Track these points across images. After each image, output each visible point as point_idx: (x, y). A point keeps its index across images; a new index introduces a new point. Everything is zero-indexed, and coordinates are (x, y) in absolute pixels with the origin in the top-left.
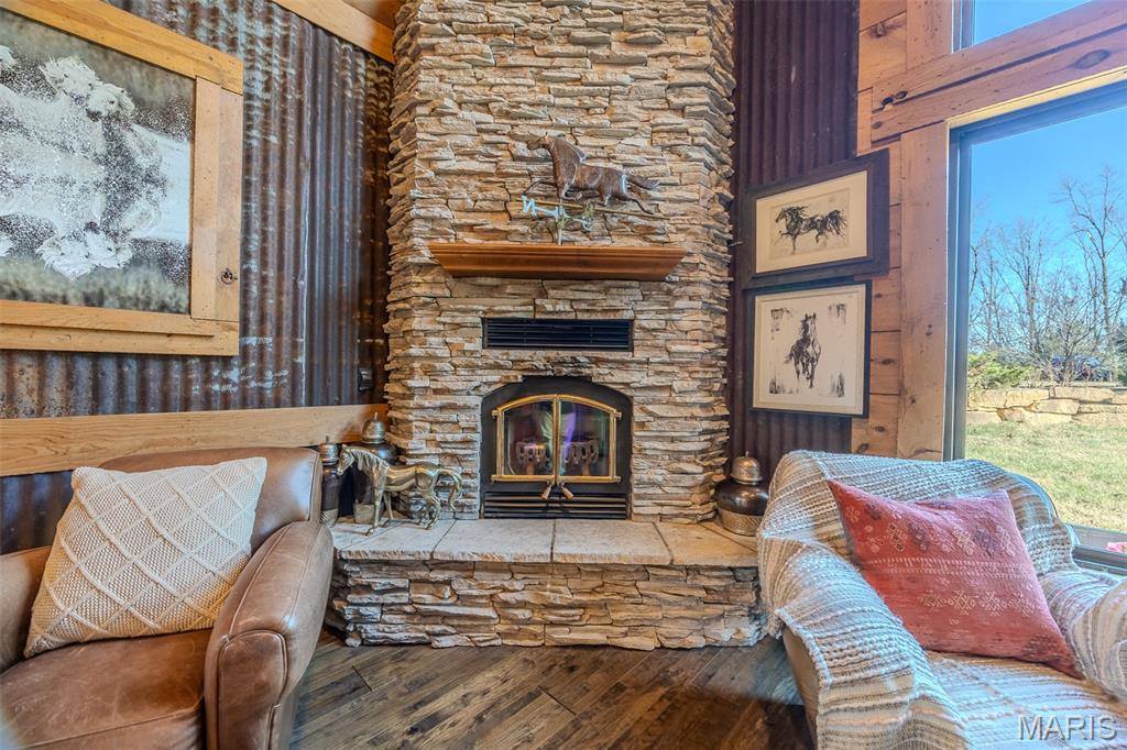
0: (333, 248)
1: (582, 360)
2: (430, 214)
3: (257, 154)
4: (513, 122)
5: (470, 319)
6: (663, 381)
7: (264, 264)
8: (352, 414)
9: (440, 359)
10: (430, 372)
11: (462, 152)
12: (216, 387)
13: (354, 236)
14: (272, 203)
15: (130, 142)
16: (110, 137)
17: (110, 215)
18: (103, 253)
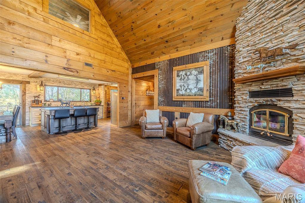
0: (224, 82)
1: (274, 100)
2: (238, 72)
3: (212, 72)
4: (255, 46)
5: (245, 92)
7: (213, 87)
8: (228, 110)
9: (240, 101)
10: (238, 103)
11: (244, 58)
12: (207, 105)
13: (228, 79)
14: (214, 78)
15: (198, 77)
16: (196, 77)
17: (196, 86)
18: (196, 90)
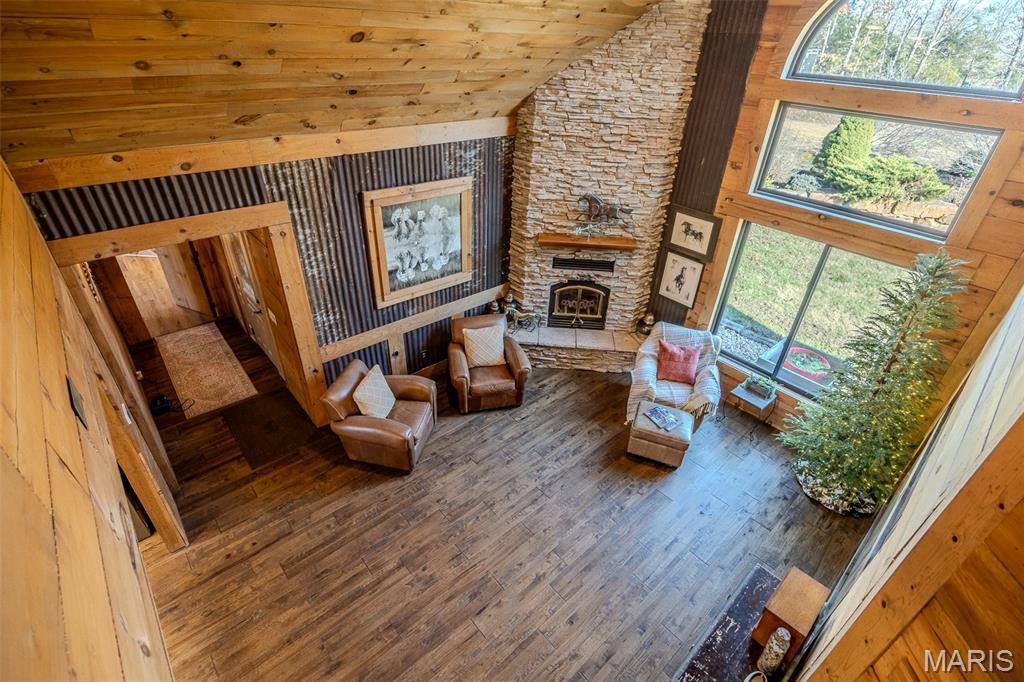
0: (494, 228)
1: (591, 275)
5: (548, 258)
6: (624, 284)
9: (535, 272)
10: (531, 277)
11: (549, 191)
13: (500, 220)
14: (477, 221)
15: (447, 224)
16: (443, 224)
17: (445, 248)
18: (444, 261)
